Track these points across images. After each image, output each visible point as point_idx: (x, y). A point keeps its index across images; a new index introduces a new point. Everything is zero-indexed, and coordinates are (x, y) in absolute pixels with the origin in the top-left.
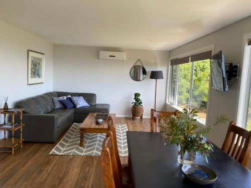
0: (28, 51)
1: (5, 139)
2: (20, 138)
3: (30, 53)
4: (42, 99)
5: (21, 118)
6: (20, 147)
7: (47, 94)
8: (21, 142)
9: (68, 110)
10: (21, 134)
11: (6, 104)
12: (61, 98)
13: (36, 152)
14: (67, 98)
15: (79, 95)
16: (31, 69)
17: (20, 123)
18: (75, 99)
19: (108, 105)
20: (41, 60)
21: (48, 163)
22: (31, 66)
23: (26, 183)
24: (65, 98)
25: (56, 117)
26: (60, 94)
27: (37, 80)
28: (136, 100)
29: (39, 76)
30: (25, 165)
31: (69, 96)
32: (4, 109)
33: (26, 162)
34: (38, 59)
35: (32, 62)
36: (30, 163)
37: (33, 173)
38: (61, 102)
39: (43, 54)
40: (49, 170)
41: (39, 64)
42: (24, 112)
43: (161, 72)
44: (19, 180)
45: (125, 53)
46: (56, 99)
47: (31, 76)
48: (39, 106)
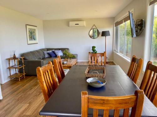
0: (26, 25)
1: (16, 73)
2: (23, 73)
3: (27, 26)
4: (36, 52)
5: (23, 62)
6: (24, 78)
7: (41, 50)
8: (24, 75)
9: (52, 58)
10: (24, 71)
11: (14, 55)
12: (49, 52)
13: (31, 80)
14: (52, 52)
15: (59, 49)
16: (29, 35)
17: (22, 65)
18: (56, 51)
19: (77, 55)
20: (35, 30)
21: (36, 85)
22: (29, 33)
23: (22, 94)
24: (51, 51)
25: (42, 61)
26: (48, 49)
27: (33, 42)
28: (93, 51)
29: (34, 39)
30: (24, 86)
31: (54, 50)
32: (14, 57)
33: (25, 85)
34: (33, 29)
35: (29, 31)
36: (27, 85)
37: (27, 89)
38: (48, 54)
39: (36, 26)
40: (36, 88)
41: (34, 32)
42: (24, 59)
43: (109, 31)
44: (19, 93)
45: (85, 22)
46: (46, 52)
47: (29, 40)
48: (34, 56)
